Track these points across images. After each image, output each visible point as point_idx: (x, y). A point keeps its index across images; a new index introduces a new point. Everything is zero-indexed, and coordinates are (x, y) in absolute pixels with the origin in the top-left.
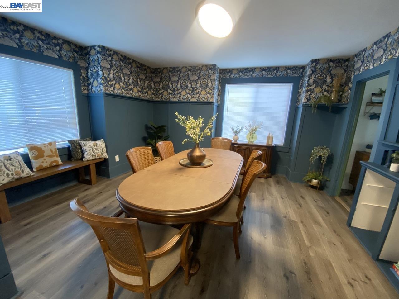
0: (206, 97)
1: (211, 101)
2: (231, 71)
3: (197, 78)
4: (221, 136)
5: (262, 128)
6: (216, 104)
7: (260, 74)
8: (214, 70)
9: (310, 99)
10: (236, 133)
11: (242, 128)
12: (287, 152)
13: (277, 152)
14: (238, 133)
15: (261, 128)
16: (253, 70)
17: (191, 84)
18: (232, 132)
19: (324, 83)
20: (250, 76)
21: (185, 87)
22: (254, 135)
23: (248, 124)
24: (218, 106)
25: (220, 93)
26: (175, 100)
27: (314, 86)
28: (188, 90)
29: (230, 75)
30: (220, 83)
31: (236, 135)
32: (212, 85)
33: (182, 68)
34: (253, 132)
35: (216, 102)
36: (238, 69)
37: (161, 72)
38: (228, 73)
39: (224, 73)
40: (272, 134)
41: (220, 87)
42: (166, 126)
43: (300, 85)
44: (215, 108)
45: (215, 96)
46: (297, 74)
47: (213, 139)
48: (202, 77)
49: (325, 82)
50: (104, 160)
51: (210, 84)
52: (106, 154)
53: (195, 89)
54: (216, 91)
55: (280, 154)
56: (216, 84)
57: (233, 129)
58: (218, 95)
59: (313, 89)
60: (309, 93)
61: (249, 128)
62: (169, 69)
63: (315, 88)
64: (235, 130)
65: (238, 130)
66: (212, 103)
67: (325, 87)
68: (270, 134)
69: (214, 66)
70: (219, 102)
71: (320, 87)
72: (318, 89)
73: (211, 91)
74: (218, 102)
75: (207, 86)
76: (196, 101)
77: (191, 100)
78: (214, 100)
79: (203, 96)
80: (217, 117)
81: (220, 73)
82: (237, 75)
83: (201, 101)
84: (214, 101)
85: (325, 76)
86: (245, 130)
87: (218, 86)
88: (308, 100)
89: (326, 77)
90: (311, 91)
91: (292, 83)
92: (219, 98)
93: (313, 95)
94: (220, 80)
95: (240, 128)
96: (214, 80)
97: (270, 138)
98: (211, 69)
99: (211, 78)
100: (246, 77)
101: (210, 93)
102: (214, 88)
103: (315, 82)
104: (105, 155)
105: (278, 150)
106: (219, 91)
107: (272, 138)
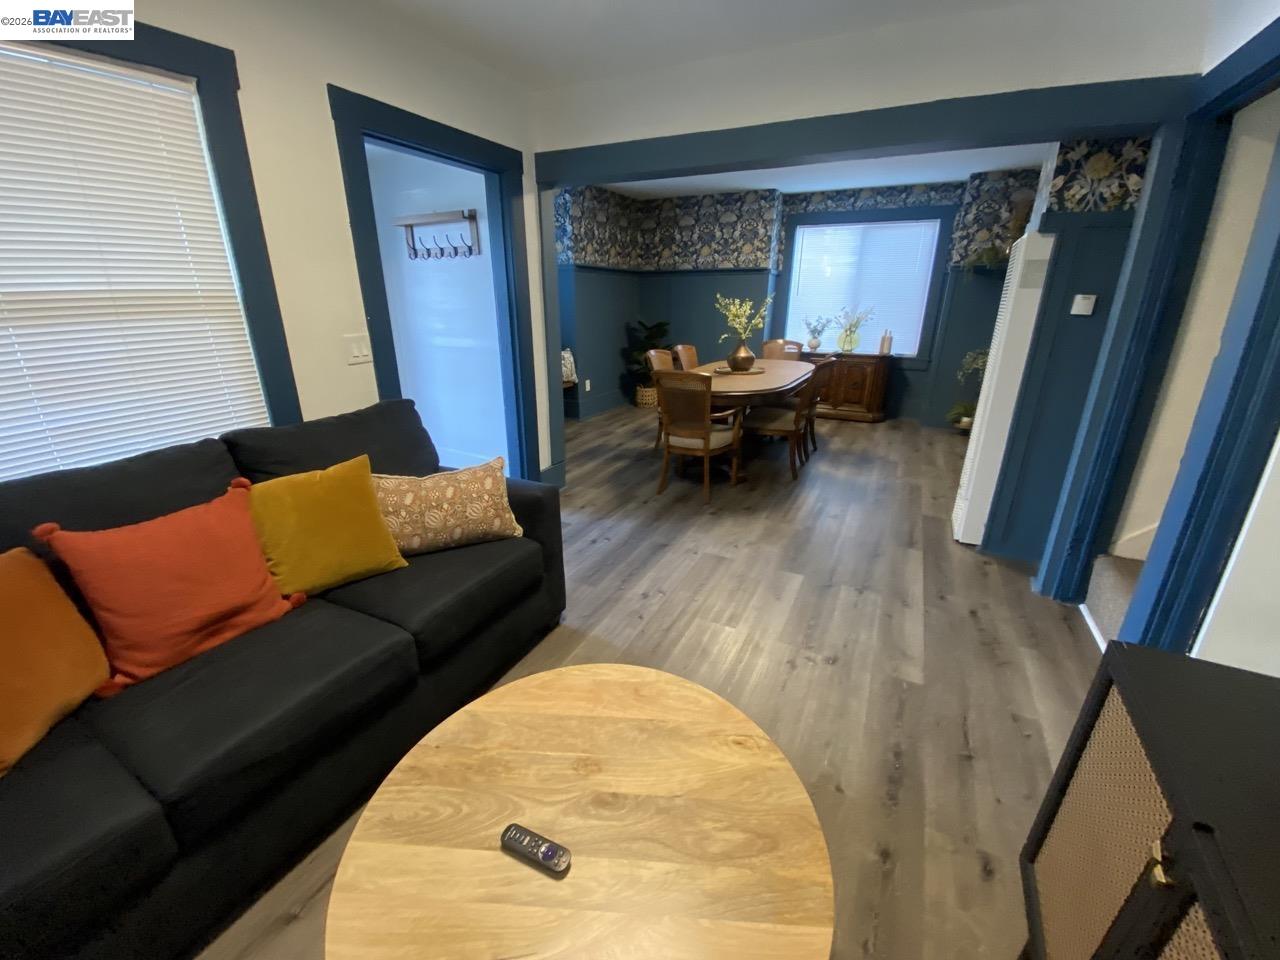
0: (752, 257)
1: (763, 266)
2: (807, 197)
3: (734, 218)
4: (782, 336)
5: (872, 319)
6: (773, 272)
7: (871, 202)
8: (771, 200)
9: (967, 255)
10: (816, 332)
11: (829, 321)
12: (924, 371)
13: (901, 369)
14: (820, 333)
15: (870, 321)
16: (855, 193)
17: (721, 231)
18: (808, 330)
19: (995, 223)
20: (850, 208)
21: (709, 238)
22: (855, 336)
23: (842, 314)
24: (778, 276)
25: (783, 247)
26: (688, 267)
27: (975, 227)
28: (714, 246)
29: (807, 206)
30: (783, 224)
31: (815, 338)
32: (767, 231)
33: (704, 197)
34: (851, 330)
35: (775, 267)
36: (823, 193)
37: (659, 207)
38: (802, 201)
39: (793, 203)
40: (890, 332)
41: (783, 233)
42: (668, 324)
43: (955, 223)
44: (771, 280)
45: (772, 254)
46: (950, 199)
47: (766, 343)
48: (746, 217)
49: (997, 219)
50: (572, 385)
51: (762, 231)
52: (575, 376)
53: (731, 241)
54: (774, 244)
55: (908, 374)
56: (774, 230)
57: (808, 325)
58: (780, 251)
59: (973, 235)
60: (965, 242)
61: (842, 321)
62: (675, 201)
63: (978, 231)
64: (812, 326)
65: (819, 328)
66: (765, 271)
67: (996, 229)
68: (886, 331)
69: (772, 191)
70: (781, 268)
71: (988, 229)
72: (983, 234)
73: (764, 245)
74: (778, 267)
75: (756, 234)
76: (732, 266)
77: (721, 267)
78: (770, 265)
79: (747, 256)
80: (775, 299)
81: (785, 202)
82: (822, 207)
83: (743, 266)
84: (770, 267)
85: (997, 207)
86: (833, 324)
87: (780, 231)
88: (963, 258)
89: (1000, 208)
90: (970, 238)
91: (939, 220)
92: (781, 257)
93: (973, 247)
94: (783, 217)
95: (824, 321)
96: (772, 220)
97: (887, 340)
98: (765, 198)
99: (765, 217)
100: (840, 209)
101: (761, 250)
102: (770, 237)
103: (976, 220)
104: (575, 378)
105: (905, 365)
106: (781, 242)
107: (891, 339)
